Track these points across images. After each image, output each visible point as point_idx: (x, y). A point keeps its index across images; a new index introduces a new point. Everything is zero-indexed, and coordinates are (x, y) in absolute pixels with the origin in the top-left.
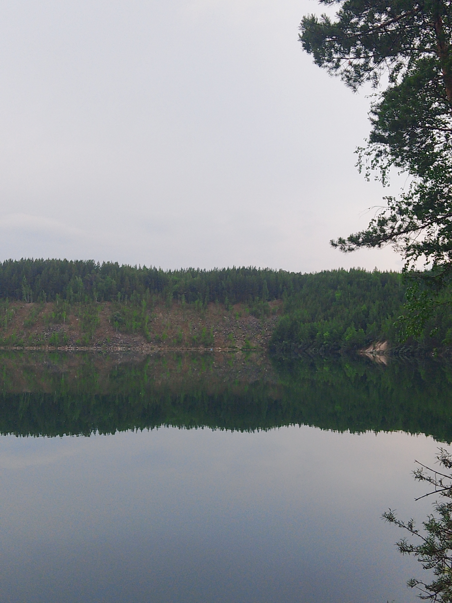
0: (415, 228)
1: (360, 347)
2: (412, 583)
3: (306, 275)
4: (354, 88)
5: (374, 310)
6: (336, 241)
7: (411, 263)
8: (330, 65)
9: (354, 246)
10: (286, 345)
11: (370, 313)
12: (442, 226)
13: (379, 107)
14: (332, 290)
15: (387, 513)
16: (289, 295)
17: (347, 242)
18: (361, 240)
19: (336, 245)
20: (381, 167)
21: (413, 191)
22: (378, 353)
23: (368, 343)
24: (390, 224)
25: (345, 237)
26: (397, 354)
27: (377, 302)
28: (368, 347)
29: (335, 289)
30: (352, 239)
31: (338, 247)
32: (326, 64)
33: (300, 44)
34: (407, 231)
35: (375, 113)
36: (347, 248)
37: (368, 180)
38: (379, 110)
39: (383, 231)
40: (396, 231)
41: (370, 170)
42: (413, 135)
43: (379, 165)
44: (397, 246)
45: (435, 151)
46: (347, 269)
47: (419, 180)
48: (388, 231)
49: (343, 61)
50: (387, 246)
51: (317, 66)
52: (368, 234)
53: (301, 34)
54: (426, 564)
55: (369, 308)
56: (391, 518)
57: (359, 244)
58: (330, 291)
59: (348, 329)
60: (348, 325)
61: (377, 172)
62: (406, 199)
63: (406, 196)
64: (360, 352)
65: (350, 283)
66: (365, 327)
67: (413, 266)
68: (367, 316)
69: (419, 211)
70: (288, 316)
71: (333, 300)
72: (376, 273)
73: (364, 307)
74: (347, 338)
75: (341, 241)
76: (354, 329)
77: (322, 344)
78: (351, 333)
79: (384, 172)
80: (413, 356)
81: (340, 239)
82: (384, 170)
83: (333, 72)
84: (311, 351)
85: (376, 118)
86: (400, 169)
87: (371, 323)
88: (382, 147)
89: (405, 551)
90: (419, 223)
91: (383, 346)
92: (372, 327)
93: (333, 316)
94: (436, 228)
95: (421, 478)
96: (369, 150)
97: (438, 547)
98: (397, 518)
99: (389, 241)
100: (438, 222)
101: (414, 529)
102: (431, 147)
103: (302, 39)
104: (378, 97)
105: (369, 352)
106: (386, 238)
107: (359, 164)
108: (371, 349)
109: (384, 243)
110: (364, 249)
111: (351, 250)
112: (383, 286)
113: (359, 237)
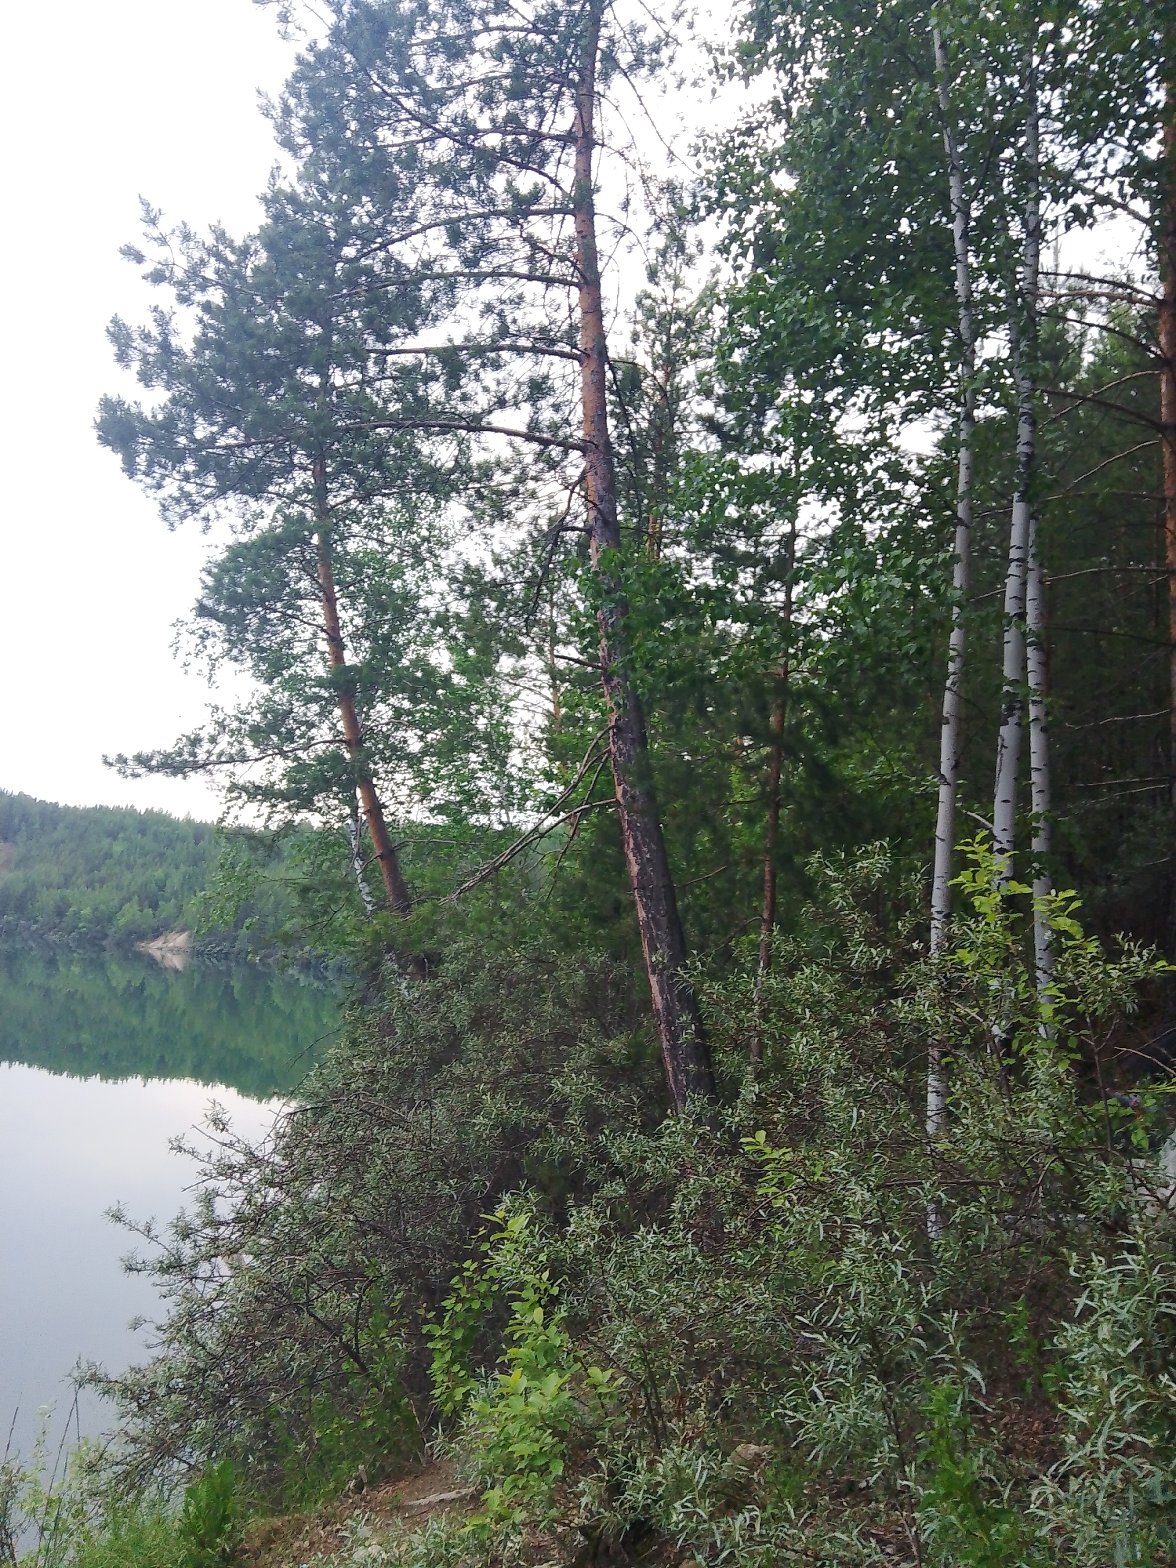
0: (244, 759)
1: (142, 937)
2: (136, 1325)
3: (67, 808)
4: (172, 524)
5: (175, 882)
6: (112, 758)
7: (234, 812)
8: (148, 480)
9: (142, 771)
10: (8, 922)
11: (168, 884)
12: (290, 763)
13: (218, 566)
14: (109, 840)
15: (114, 1208)
16: (30, 838)
17: (130, 762)
18: (154, 763)
19: (111, 765)
20: (210, 656)
21: (254, 704)
22: (171, 950)
23: (157, 933)
24: (206, 746)
25: (129, 755)
26: (200, 954)
27: (183, 868)
28: (156, 937)
29: (115, 838)
30: (141, 760)
31: (114, 769)
32: (140, 477)
33: (95, 433)
34: (231, 760)
35: (209, 573)
36: (129, 772)
37: (186, 672)
38: (215, 570)
39: (194, 755)
40: (213, 758)
41: (191, 659)
42: (265, 621)
43: (207, 652)
44: (213, 781)
45: (295, 652)
46: (141, 808)
47: (266, 689)
48: (202, 757)
49: (168, 481)
50: (197, 778)
51: (125, 476)
52: (167, 756)
53: (98, 420)
54: (164, 1290)
55: (167, 875)
56: (118, 1218)
57: (151, 769)
58: (106, 842)
59: (127, 906)
60: (128, 899)
61: (203, 663)
62: (243, 713)
63: (243, 708)
64: (141, 946)
65: (143, 832)
66: (154, 906)
67: (236, 817)
68: (162, 888)
69: (257, 734)
70: (20, 874)
71: (108, 855)
72: (189, 822)
73: (159, 873)
74: (122, 921)
75: (122, 760)
76: (136, 907)
77: (76, 927)
78: (130, 914)
79: (213, 666)
80: (226, 958)
81: (120, 756)
82: (213, 662)
83: (151, 492)
84: (52, 937)
85: (210, 581)
86: (236, 666)
87: (168, 901)
88: (214, 626)
89: (131, 1269)
90: (253, 752)
91: (180, 940)
92: (167, 908)
93: (102, 881)
94: (281, 765)
95: (180, 1149)
96: (194, 627)
97: (187, 1260)
98: (129, 1216)
99: (201, 771)
100: (284, 755)
101: (153, 1233)
102: (288, 643)
103: (99, 427)
104: (220, 550)
105: (154, 948)
106: (196, 766)
107: (175, 646)
108: (159, 943)
109: (192, 774)
110: (159, 777)
111: (135, 776)
112: (196, 843)
113: (151, 758)
